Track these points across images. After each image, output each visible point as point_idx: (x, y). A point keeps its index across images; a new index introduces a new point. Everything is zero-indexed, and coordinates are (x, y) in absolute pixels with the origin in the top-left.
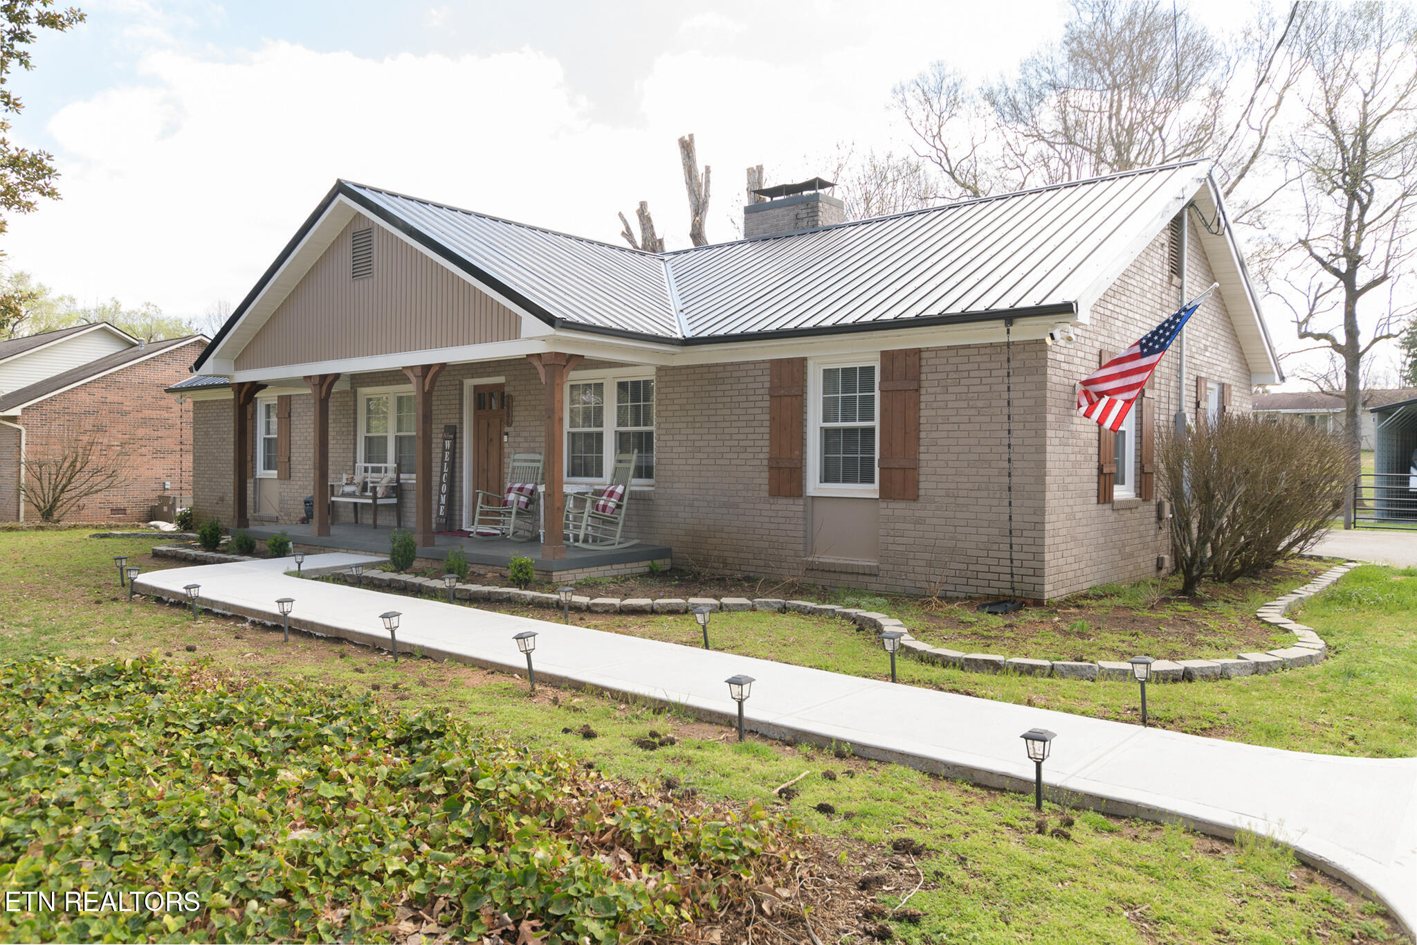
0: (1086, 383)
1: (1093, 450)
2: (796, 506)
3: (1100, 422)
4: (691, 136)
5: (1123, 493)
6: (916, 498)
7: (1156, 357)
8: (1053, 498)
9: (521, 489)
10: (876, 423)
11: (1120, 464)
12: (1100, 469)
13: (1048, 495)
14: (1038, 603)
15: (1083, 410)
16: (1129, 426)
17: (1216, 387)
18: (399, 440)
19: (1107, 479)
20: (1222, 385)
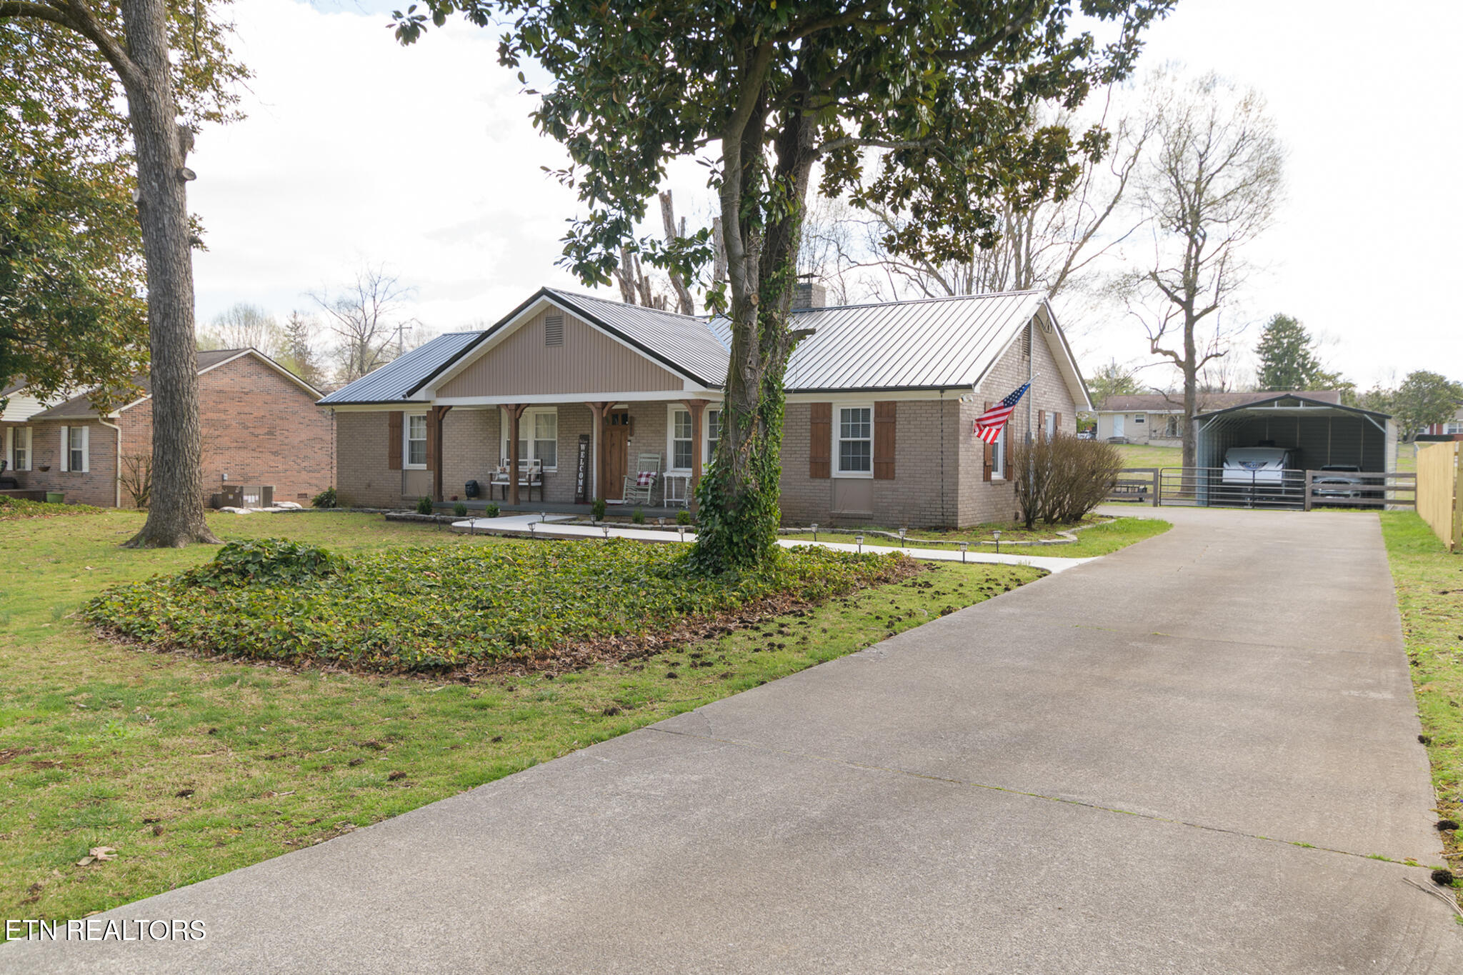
0: (978, 420)
1: (981, 454)
2: (827, 483)
3: (985, 440)
4: (669, 192)
5: (997, 476)
6: (893, 478)
7: (1011, 408)
8: (962, 478)
9: (648, 476)
10: (872, 439)
11: (995, 461)
12: (985, 463)
13: (960, 476)
14: (955, 528)
15: (977, 433)
16: (1000, 440)
17: (1052, 415)
18: (537, 443)
19: (988, 469)
20: (1056, 414)
